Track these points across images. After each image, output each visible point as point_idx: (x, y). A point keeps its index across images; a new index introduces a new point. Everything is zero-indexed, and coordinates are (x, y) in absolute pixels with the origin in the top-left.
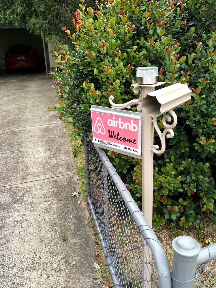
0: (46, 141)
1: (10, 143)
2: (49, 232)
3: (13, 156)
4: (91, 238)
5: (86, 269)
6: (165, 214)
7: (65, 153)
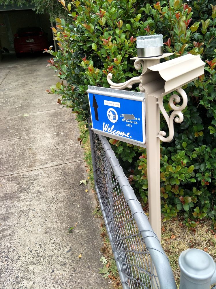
0: (54, 126)
1: (18, 129)
2: (55, 223)
3: (20, 143)
4: (98, 229)
5: (93, 262)
6: (176, 204)
7: (73, 139)
